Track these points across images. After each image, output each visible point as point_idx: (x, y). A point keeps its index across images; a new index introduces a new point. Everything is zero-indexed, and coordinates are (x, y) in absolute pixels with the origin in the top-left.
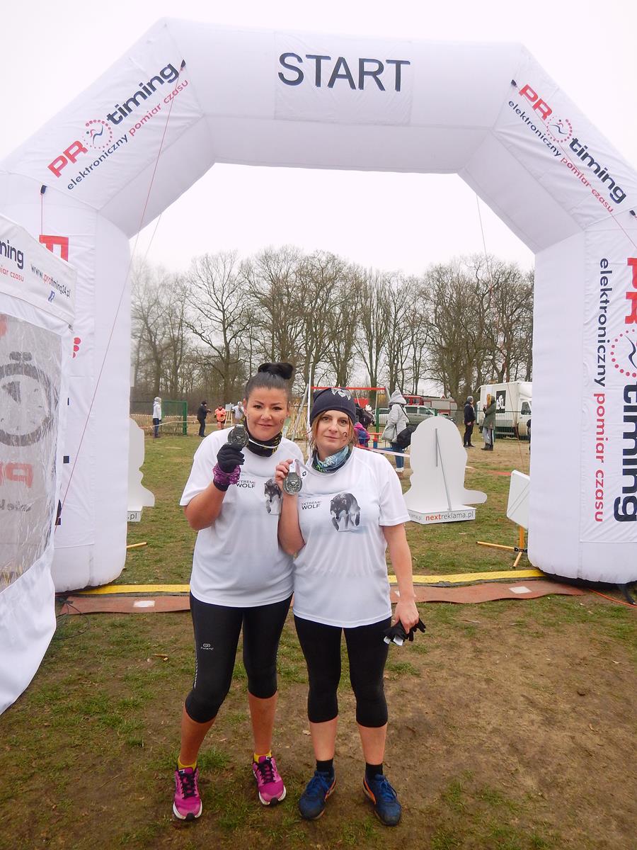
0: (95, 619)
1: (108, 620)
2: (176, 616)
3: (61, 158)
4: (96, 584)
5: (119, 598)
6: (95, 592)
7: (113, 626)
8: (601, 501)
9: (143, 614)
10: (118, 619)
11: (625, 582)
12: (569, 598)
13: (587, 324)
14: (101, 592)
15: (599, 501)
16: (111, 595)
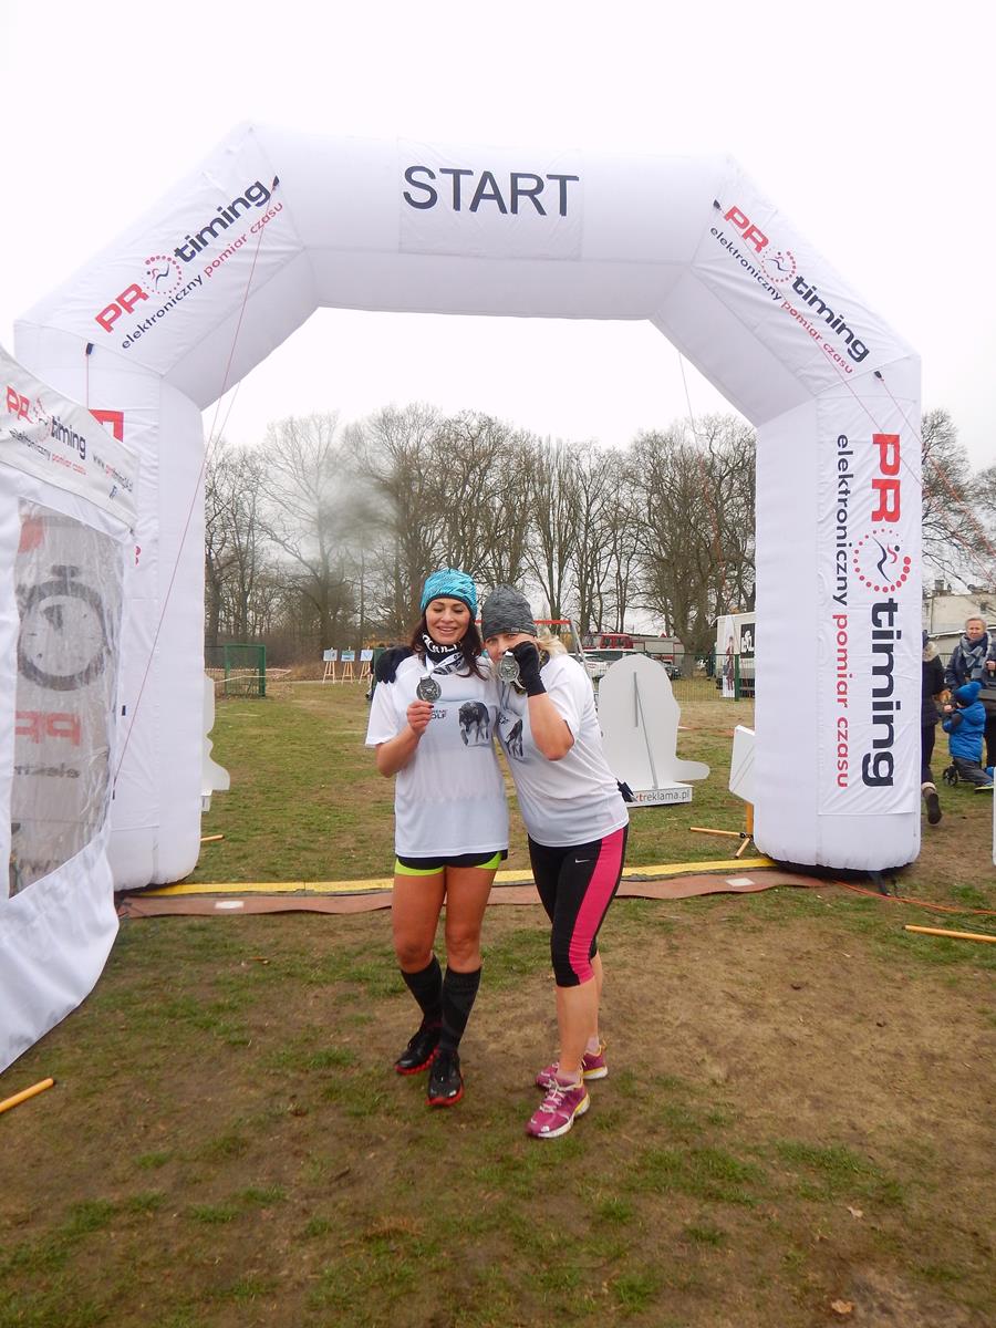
0: (164, 922)
1: (182, 924)
2: (272, 918)
3: (113, 307)
4: (161, 881)
5: (194, 899)
6: (160, 893)
7: (192, 929)
8: (844, 759)
9: (229, 916)
10: (196, 922)
11: (878, 868)
12: (803, 890)
13: (822, 522)
14: (169, 892)
15: (842, 759)
16: (183, 895)
